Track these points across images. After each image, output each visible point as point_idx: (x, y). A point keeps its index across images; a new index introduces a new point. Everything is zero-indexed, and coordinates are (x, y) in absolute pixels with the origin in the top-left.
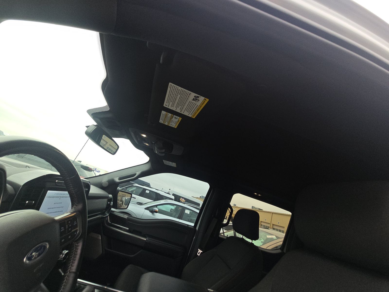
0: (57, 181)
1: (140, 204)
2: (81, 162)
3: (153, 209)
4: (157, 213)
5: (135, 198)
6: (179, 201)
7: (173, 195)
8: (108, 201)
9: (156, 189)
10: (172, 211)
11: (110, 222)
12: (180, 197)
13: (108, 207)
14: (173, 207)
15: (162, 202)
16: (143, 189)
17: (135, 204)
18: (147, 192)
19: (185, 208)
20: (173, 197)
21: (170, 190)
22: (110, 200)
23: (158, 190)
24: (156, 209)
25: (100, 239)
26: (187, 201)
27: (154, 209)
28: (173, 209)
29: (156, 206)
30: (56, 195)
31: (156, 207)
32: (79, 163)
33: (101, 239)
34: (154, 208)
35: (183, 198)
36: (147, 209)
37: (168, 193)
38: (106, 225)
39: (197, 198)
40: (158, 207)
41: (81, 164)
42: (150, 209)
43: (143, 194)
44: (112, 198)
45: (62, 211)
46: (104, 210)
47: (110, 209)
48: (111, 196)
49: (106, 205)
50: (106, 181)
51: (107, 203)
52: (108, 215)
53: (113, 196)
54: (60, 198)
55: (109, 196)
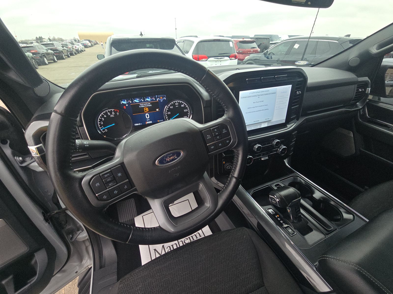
0: (247, 79)
2: (349, 36)
8: (357, 88)
11: (369, 117)
13: (361, 96)
22: (363, 85)
30: (251, 95)
32: (348, 38)
33: (352, 136)
38: (360, 120)
44: (368, 81)
45: (268, 109)
46: (353, 101)
47: (365, 99)
48: (366, 79)
49: (355, 94)
50: (354, 57)
51: (356, 91)
52: (361, 107)
53: (369, 78)
54: (259, 96)
55: (359, 80)
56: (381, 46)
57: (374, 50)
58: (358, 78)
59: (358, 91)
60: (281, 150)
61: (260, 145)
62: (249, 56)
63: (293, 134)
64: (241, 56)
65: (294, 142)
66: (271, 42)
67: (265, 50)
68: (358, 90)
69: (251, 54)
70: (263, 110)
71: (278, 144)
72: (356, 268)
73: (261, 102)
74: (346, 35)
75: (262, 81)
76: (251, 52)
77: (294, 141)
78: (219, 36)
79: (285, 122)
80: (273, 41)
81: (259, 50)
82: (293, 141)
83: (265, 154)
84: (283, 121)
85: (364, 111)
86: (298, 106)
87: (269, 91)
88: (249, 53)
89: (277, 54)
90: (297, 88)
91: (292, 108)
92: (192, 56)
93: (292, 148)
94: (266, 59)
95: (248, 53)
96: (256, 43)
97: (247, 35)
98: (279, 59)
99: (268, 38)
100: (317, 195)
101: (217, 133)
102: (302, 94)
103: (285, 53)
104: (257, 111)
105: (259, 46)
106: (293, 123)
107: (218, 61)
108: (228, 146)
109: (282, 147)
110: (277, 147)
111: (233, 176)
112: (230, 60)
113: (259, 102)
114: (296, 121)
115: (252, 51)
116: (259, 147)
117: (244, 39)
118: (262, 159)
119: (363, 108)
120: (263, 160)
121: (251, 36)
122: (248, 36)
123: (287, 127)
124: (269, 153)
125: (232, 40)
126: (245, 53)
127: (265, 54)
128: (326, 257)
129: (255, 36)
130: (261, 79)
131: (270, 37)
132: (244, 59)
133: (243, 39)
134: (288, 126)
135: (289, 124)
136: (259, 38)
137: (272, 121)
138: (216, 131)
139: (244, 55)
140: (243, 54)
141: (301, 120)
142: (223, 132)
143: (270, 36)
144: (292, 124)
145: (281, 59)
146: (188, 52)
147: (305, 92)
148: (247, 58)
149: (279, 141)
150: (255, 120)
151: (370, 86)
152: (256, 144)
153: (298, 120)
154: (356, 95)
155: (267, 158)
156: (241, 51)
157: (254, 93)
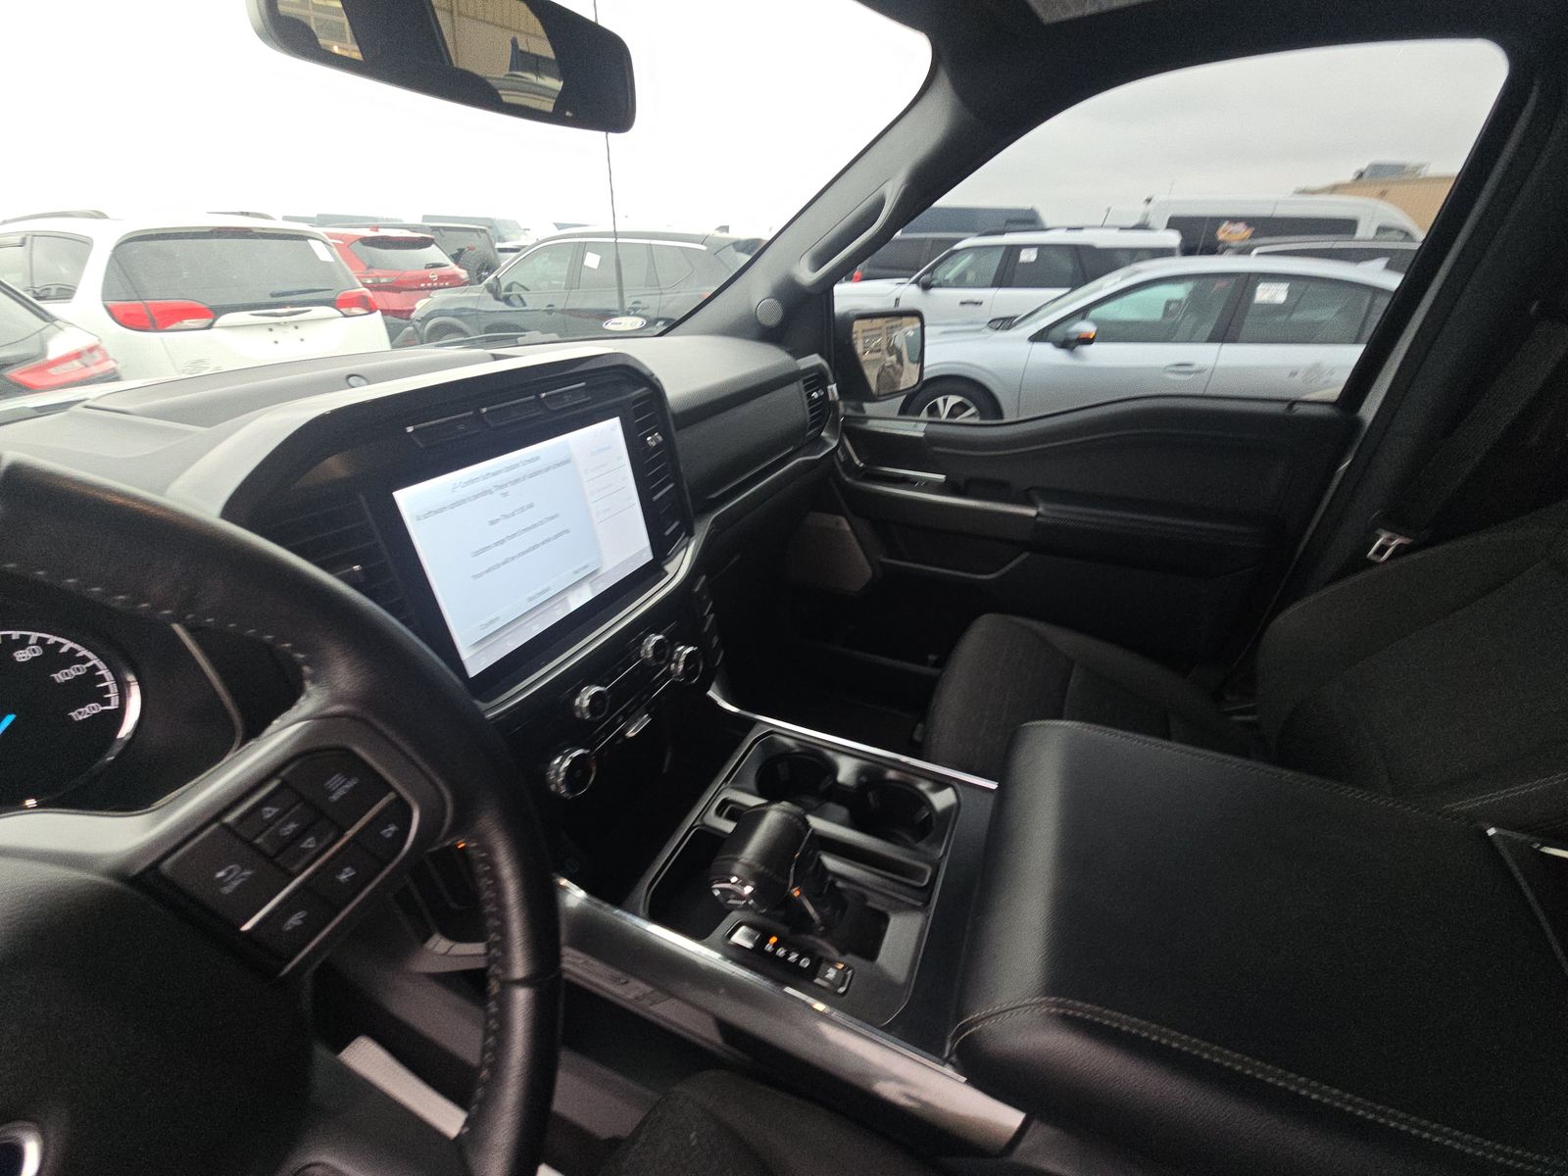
1: (1005, 323)
2: (725, 229)
3: (1067, 334)
4: (1094, 346)
5: (981, 303)
6: (1212, 249)
7: (1174, 223)
8: (807, 388)
9: (1069, 229)
10: (1172, 314)
11: (862, 465)
12: (1216, 222)
13: (822, 411)
14: (1179, 292)
15: (1112, 282)
16: (1004, 249)
17: (978, 331)
18: (1028, 256)
19: (1252, 280)
20: (1173, 239)
21: (1151, 205)
22: (816, 379)
23: (1081, 228)
24: (1086, 328)
25: (847, 532)
26: (1267, 228)
27: (1076, 333)
28: (1179, 302)
29: (1083, 313)
31: (1083, 318)
32: (724, 235)
33: (848, 528)
34: (1072, 325)
35: (1234, 220)
36: (1038, 337)
37: (1142, 226)
38: (848, 479)
39: (1334, 189)
40: (1095, 313)
41: (730, 239)
42: (1056, 333)
43: (1009, 272)
44: (823, 367)
45: (567, 531)
46: (810, 429)
47: (836, 419)
48: (815, 360)
49: (807, 409)
50: (765, 296)
51: (806, 402)
52: (835, 443)
53: (822, 355)
54: (504, 491)
55: (802, 367)
56: (819, 260)
57: (807, 276)
58: (799, 361)
59: (812, 402)
60: (681, 667)
61: (597, 689)
62: (429, 296)
63: (697, 589)
64: (395, 301)
65: (712, 616)
66: (499, 245)
67: (490, 274)
68: (809, 396)
69: (433, 288)
70: (548, 540)
71: (662, 651)
72: (1053, 1010)
73: (522, 509)
74: (721, 227)
75: (493, 425)
76: (431, 281)
77: (709, 613)
78: (242, 214)
79: (651, 558)
80: (504, 241)
81: (463, 274)
82: (705, 614)
83: (630, 711)
84: (645, 554)
85: (845, 451)
86: (671, 486)
87: (538, 458)
88: (423, 285)
89: (540, 289)
90: (643, 426)
91: (655, 498)
92: (106, 307)
93: (716, 640)
94: (501, 306)
95: (419, 286)
96: (437, 245)
97: (390, 217)
98: (552, 306)
99: (484, 231)
100: (846, 770)
101: (287, 822)
102: (668, 442)
103: (564, 283)
104: (524, 553)
105: (456, 258)
106: (682, 549)
107: (278, 324)
108: (407, 846)
109: (681, 652)
110: (663, 662)
111: (509, 984)
112: (346, 316)
113: (513, 514)
114: (687, 539)
115: (436, 276)
116: (594, 698)
117: (380, 230)
118: (631, 734)
119: (841, 443)
120: (634, 734)
121: (408, 221)
122: (396, 220)
123: (667, 574)
124: (645, 696)
125: (320, 231)
126: (404, 286)
127: (494, 291)
128: (970, 1025)
129: (426, 218)
130: (479, 416)
131: (490, 227)
132: (412, 311)
133: (376, 228)
134: (670, 568)
135: (669, 559)
136: (446, 229)
137: (603, 571)
138: (278, 816)
139: (402, 293)
140: (400, 292)
141: (702, 530)
142: (335, 798)
143: (490, 224)
144: (677, 554)
145: (559, 306)
146: (74, 292)
147: (673, 429)
148: (422, 305)
149: (660, 637)
150: (531, 594)
151: (831, 377)
152: (576, 693)
153: (690, 534)
154: (812, 411)
155: (645, 720)
156: (383, 280)
157: (472, 481)
